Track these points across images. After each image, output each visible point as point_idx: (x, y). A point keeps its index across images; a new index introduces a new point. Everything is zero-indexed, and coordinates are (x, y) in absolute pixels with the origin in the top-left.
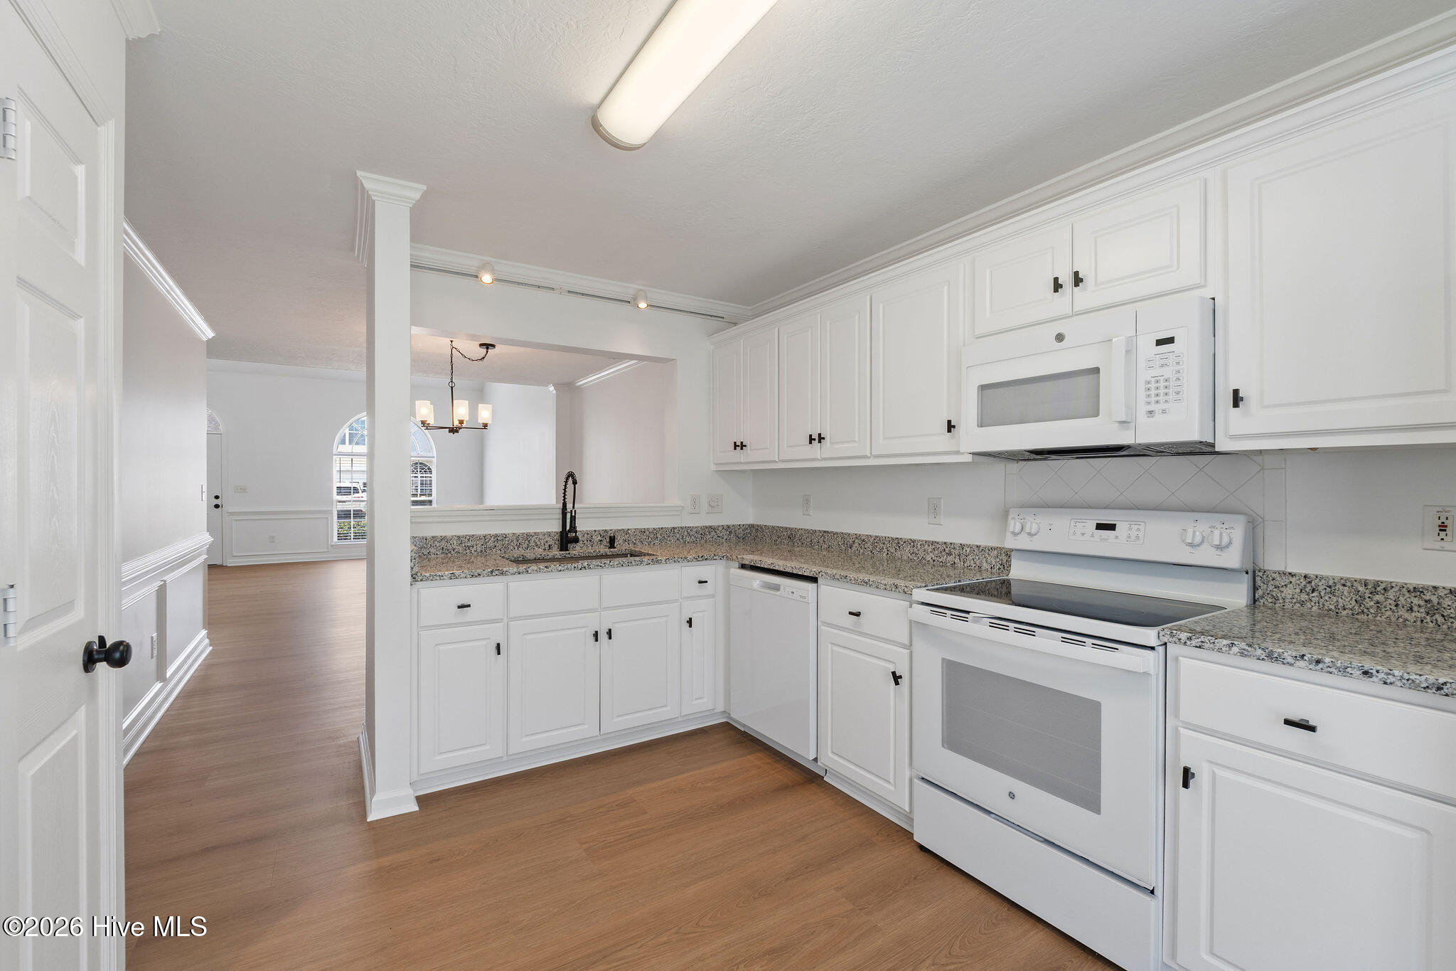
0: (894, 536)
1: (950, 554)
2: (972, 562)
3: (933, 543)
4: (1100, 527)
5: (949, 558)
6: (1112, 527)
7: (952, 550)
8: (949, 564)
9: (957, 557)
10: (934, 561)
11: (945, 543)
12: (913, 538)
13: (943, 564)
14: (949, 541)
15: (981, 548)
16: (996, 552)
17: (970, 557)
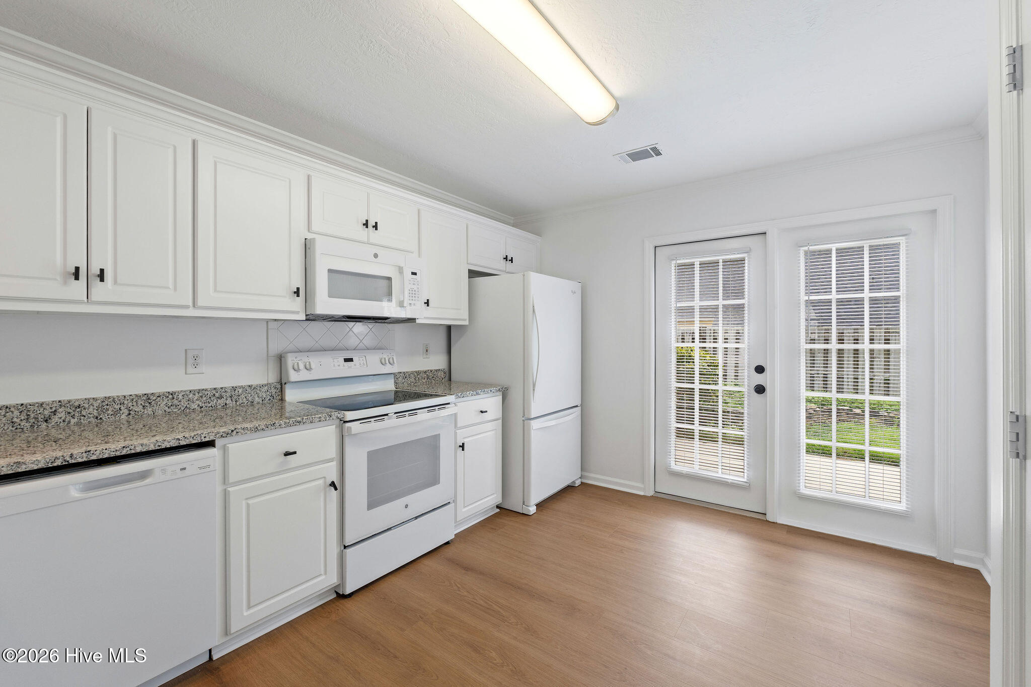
0: (140, 392)
1: (221, 397)
2: (245, 399)
3: (199, 391)
4: (346, 360)
5: (219, 401)
6: (351, 360)
7: (223, 394)
8: (220, 407)
9: (229, 399)
10: (201, 407)
11: (215, 389)
12: (170, 390)
13: (214, 408)
14: (218, 386)
15: (253, 387)
16: (266, 388)
17: (243, 396)
